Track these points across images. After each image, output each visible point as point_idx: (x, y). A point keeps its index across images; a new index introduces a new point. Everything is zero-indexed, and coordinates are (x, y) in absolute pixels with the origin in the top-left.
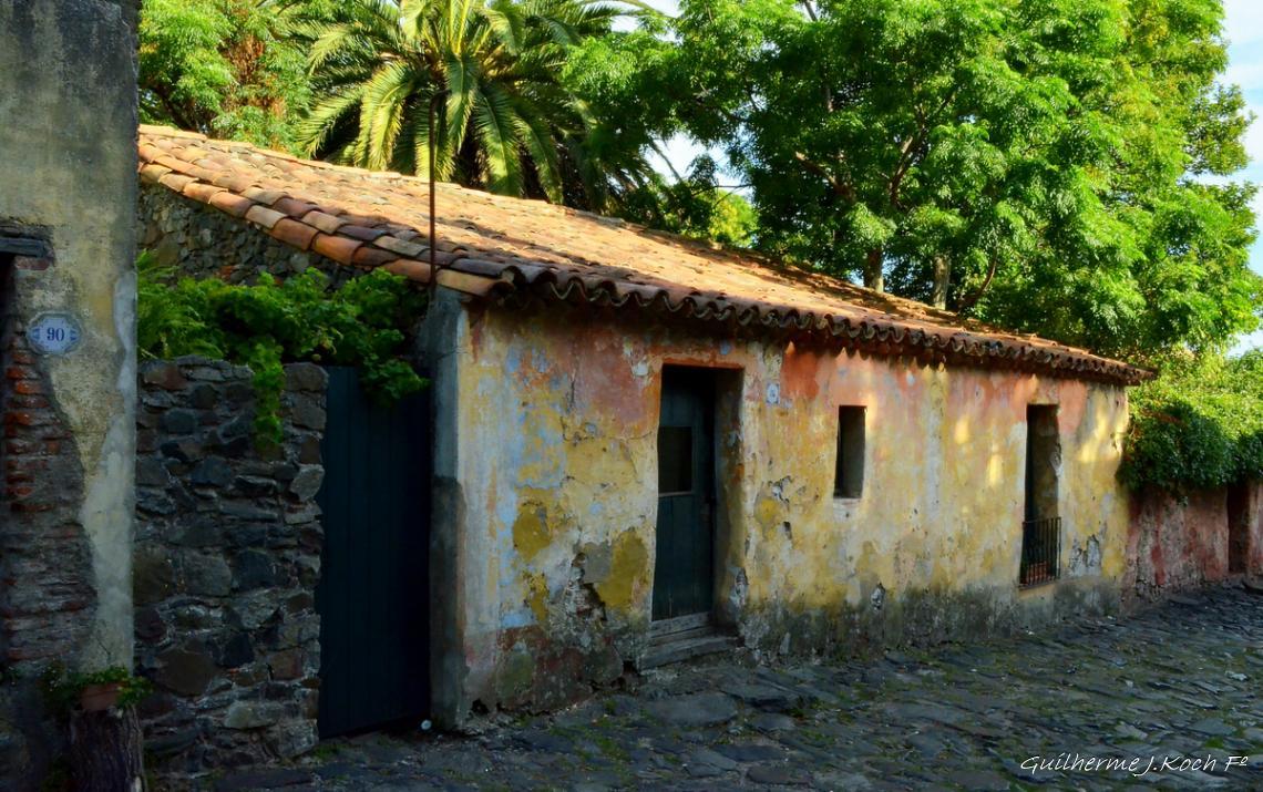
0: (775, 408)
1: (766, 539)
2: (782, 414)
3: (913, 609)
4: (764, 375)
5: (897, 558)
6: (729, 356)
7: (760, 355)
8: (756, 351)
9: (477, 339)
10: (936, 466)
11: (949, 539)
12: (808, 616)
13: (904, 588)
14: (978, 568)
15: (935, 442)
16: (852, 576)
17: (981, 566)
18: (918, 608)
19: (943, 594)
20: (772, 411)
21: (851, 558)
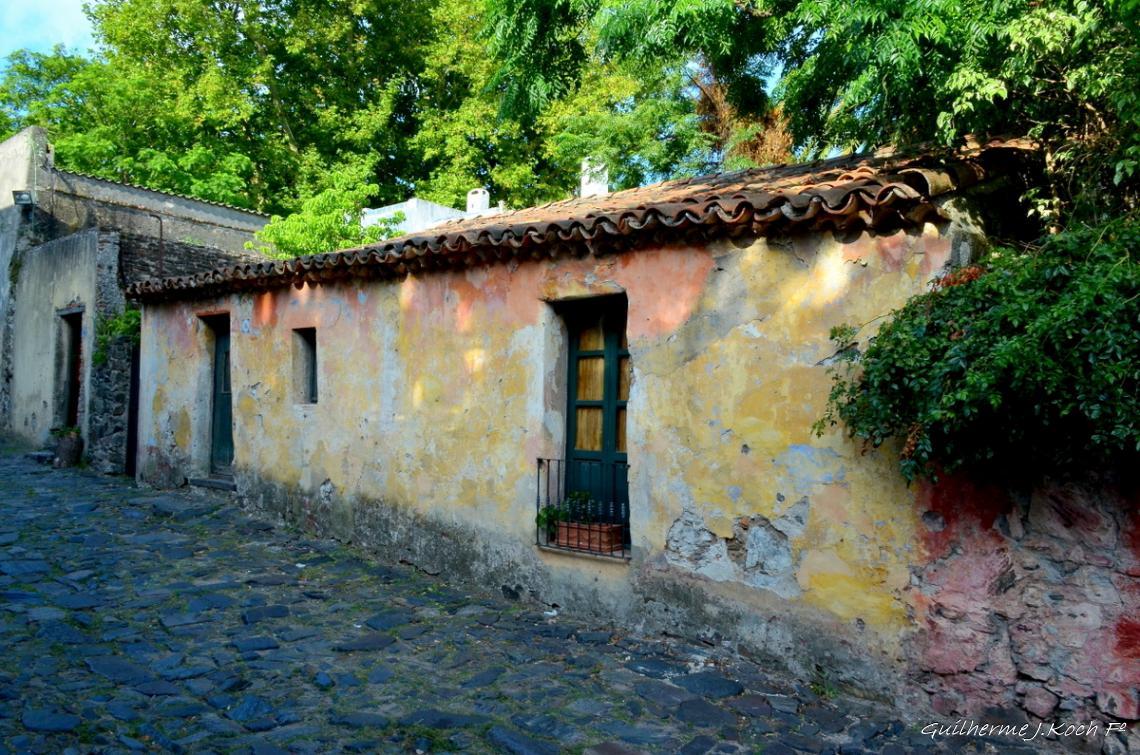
0: (249, 335)
1: (246, 424)
2: (253, 339)
3: (365, 513)
4: (239, 315)
5: (345, 460)
6: (222, 307)
7: (237, 302)
8: (234, 299)
9: (146, 316)
10: (393, 379)
11: (408, 455)
12: (274, 486)
13: (352, 489)
14: (453, 498)
15: (391, 355)
16: (307, 465)
17: (459, 496)
18: (370, 515)
19: (400, 509)
20: (246, 336)
21: (307, 452)
